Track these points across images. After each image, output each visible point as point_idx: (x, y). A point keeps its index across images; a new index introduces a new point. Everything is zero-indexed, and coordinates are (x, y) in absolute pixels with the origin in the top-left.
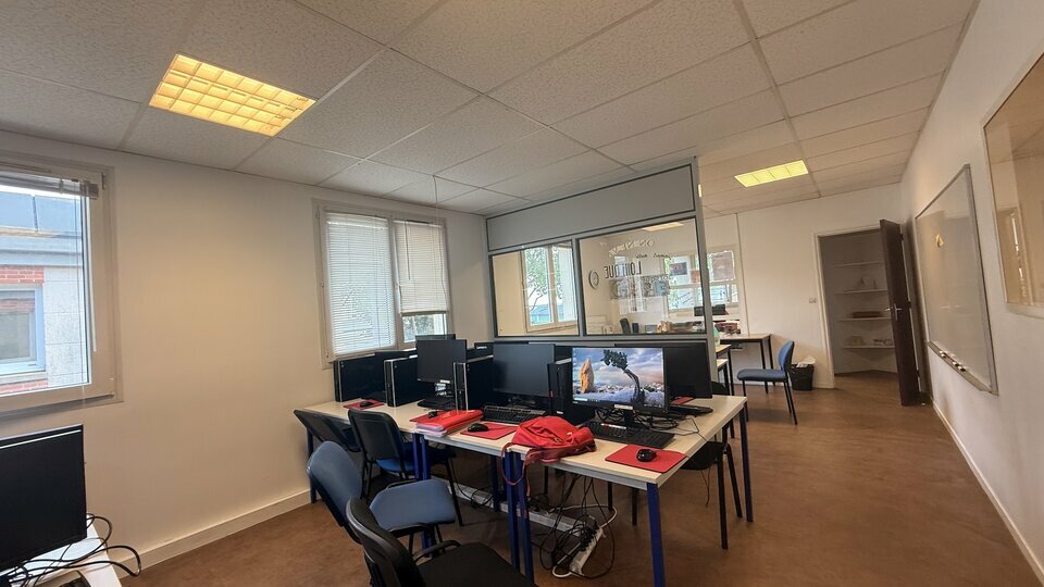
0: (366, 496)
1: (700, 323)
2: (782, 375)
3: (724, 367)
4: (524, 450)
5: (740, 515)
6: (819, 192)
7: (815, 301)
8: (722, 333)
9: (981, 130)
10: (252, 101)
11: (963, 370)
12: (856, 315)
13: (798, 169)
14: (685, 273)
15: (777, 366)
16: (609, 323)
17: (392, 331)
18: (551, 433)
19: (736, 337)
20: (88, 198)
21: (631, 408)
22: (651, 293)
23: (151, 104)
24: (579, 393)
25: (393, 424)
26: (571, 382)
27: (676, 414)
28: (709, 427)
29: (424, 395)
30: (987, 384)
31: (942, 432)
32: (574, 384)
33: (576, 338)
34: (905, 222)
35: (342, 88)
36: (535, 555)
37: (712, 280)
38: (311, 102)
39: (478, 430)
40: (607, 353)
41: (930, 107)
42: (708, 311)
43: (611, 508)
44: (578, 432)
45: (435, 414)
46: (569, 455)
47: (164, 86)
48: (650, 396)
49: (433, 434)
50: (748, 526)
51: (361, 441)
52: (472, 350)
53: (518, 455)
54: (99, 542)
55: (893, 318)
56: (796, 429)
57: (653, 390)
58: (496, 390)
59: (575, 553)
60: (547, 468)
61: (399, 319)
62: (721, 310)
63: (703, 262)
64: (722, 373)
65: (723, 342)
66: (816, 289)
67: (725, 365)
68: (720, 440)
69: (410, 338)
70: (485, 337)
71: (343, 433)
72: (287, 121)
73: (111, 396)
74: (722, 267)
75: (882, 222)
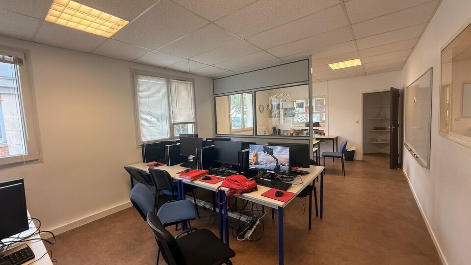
0: (157, 206)
1: (307, 130)
2: (341, 155)
3: (316, 151)
4: (226, 189)
5: (317, 215)
6: (365, 73)
7: (358, 122)
8: (317, 135)
9: (440, 52)
10: (98, 20)
11: (417, 157)
12: (376, 129)
13: (357, 62)
14: (303, 107)
15: (339, 151)
16: (267, 129)
17: (169, 131)
18: (238, 182)
19: (323, 137)
20: (18, 66)
21: (274, 172)
22: (287, 116)
23: (45, 20)
24: (251, 164)
25: (168, 175)
26: (249, 159)
27: (293, 174)
28: (307, 180)
29: (183, 161)
30: (426, 164)
31: (404, 181)
32: (250, 161)
33: (252, 137)
34: (401, 88)
35: (142, 16)
36: (230, 230)
37: (314, 111)
38: (127, 22)
39: (207, 179)
40: (265, 148)
41: (419, 37)
42: (311, 125)
43: (263, 211)
44: (250, 182)
45: (188, 171)
46: (245, 193)
47: (51, 11)
48: (282, 168)
49: (186, 180)
50: (320, 220)
51: (154, 181)
52: (204, 142)
53: (224, 191)
54: (36, 229)
55: (391, 131)
56: (344, 178)
57: (284, 165)
58: (215, 161)
59: (247, 230)
60: (236, 198)
61: (172, 126)
62: (317, 124)
63: (311, 102)
64: (315, 154)
65: (317, 139)
66: (359, 117)
67: (317, 151)
68: (312, 185)
69: (177, 134)
70: (211, 136)
71: (146, 177)
72: (115, 31)
73: (38, 160)
74: (319, 105)
75: (392, 88)
